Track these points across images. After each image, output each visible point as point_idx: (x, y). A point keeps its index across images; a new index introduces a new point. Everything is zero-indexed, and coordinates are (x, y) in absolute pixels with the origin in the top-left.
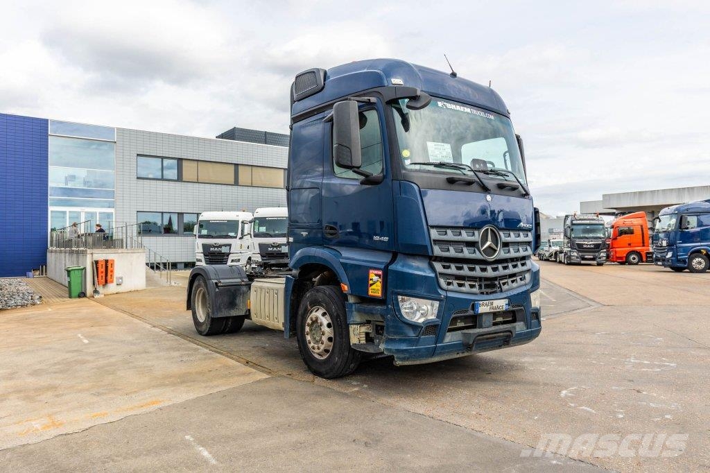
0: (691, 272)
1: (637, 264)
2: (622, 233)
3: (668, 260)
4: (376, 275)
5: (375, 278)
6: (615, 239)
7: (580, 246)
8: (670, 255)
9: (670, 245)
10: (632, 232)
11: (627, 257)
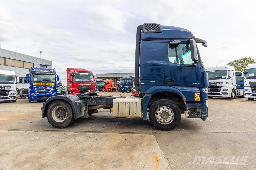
0: (127, 93)
1: (110, 91)
2: (107, 84)
3: (123, 90)
4: (198, 94)
5: (197, 95)
6: (105, 85)
7: (99, 87)
8: (123, 89)
9: (123, 87)
10: (109, 84)
11: (108, 90)
